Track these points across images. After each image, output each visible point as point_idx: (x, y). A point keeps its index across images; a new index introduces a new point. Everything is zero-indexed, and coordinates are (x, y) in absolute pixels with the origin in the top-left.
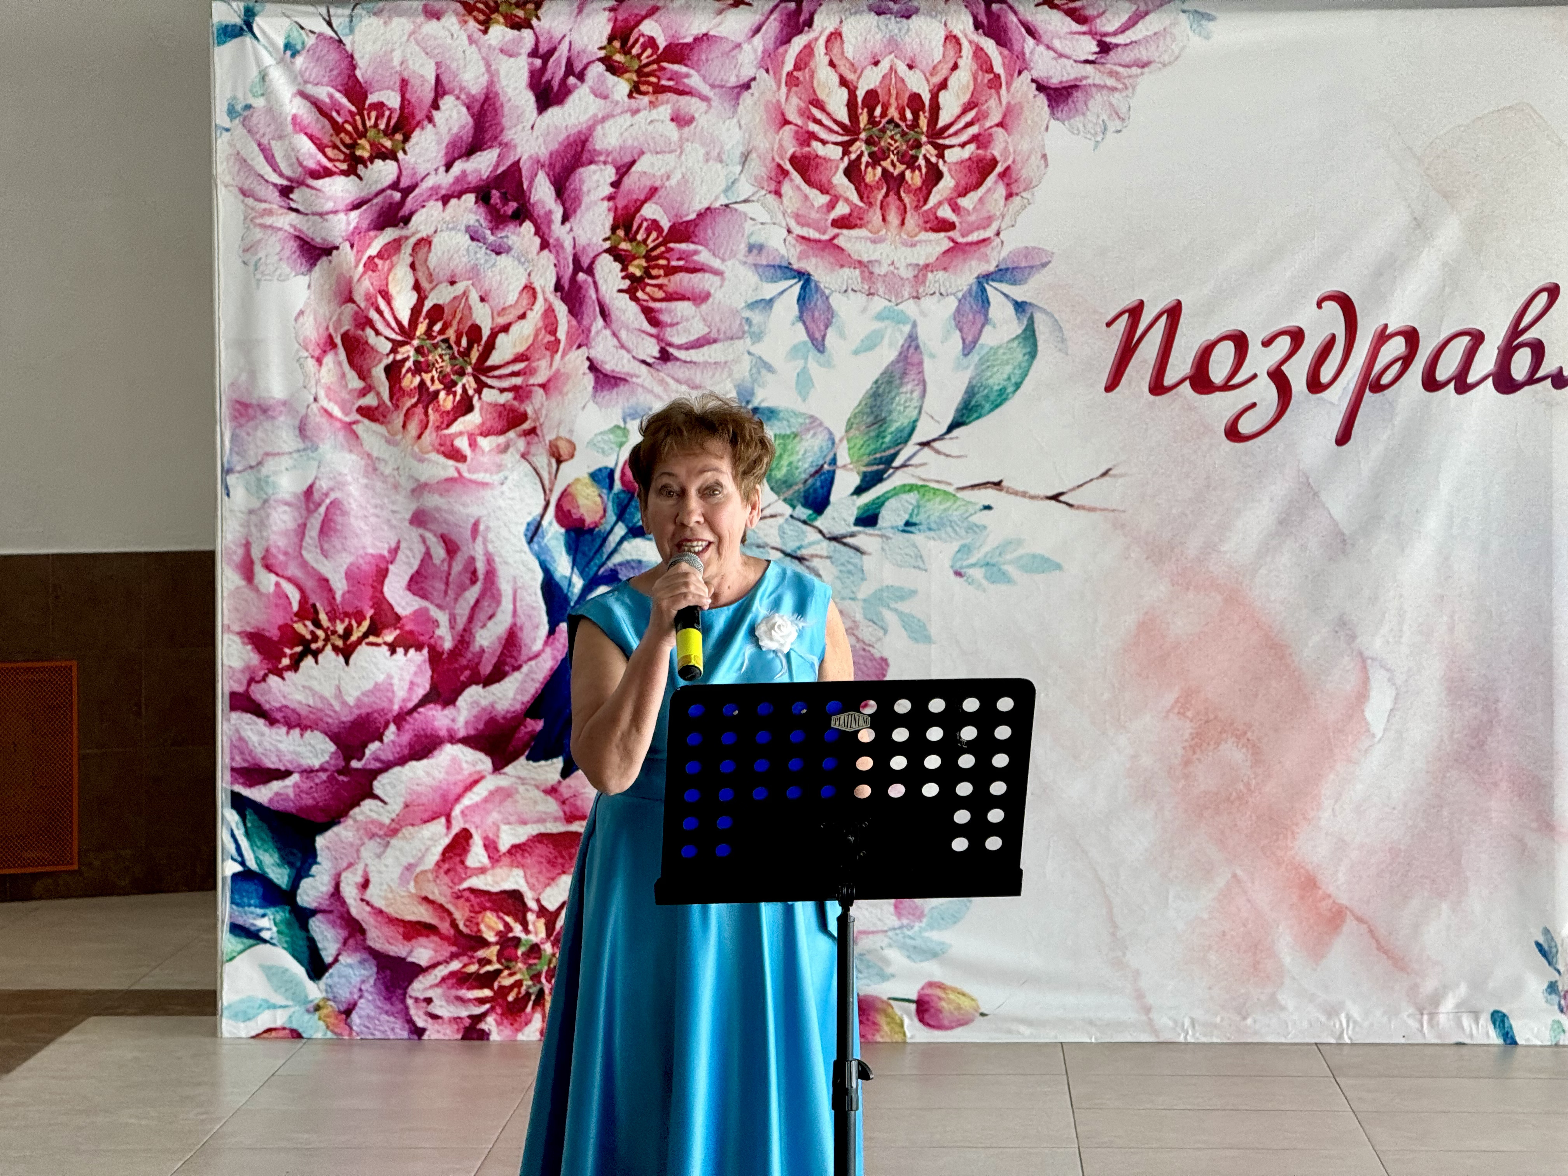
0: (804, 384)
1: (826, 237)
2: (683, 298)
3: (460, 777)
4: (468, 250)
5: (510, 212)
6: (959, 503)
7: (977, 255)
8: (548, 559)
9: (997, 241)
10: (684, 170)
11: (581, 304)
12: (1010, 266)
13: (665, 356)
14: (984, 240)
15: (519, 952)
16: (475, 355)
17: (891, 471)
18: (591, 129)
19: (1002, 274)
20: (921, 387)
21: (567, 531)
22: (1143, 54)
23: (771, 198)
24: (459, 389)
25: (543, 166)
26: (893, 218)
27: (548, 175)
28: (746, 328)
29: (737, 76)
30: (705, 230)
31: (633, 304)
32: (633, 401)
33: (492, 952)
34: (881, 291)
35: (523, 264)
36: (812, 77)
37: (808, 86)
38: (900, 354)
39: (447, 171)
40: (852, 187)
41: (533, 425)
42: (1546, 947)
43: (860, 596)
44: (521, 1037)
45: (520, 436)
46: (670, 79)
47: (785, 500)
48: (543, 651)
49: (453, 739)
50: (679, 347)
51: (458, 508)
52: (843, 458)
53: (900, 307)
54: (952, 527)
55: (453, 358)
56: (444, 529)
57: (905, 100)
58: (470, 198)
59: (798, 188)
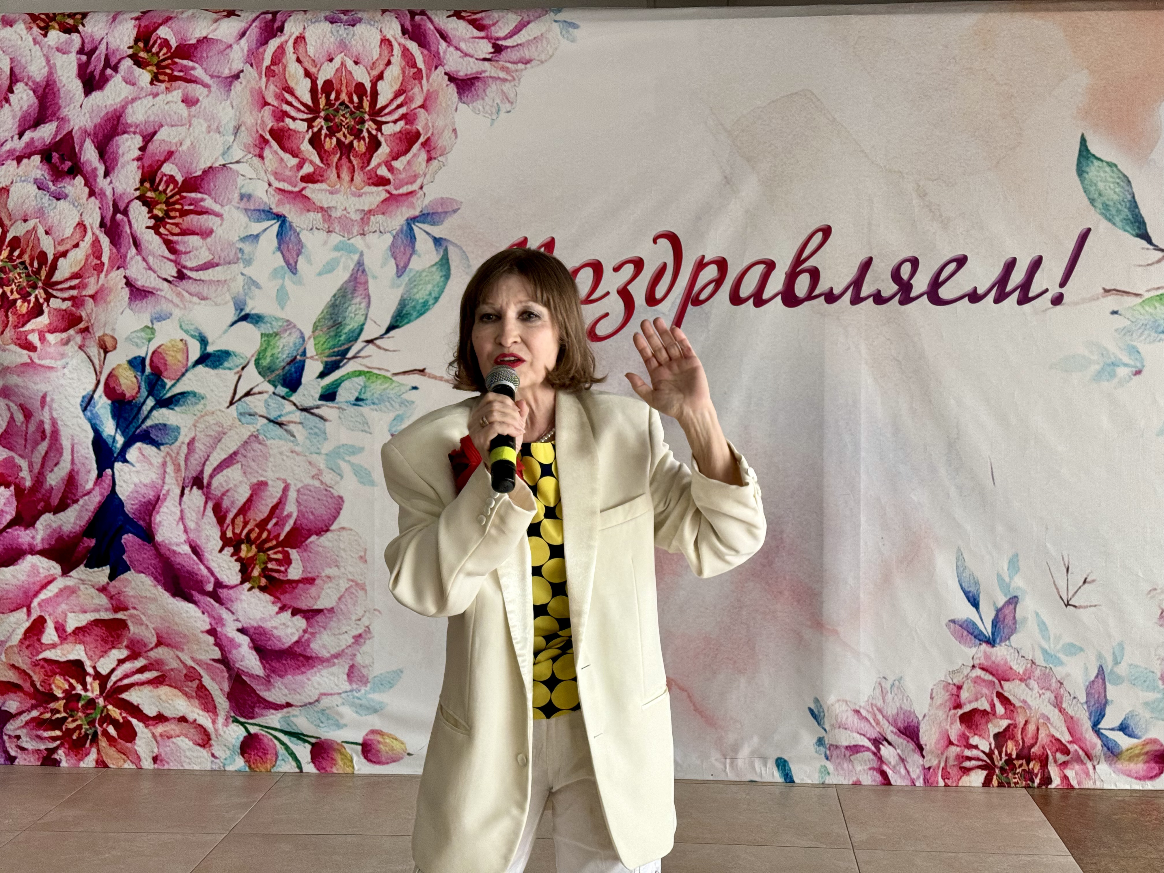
0: (282, 297)
1: (296, 189)
2: (193, 233)
3: (38, 579)
4: (36, 197)
5: (66, 169)
6: (394, 384)
7: (406, 203)
8: (98, 422)
9: (421, 193)
10: (193, 139)
11: (119, 238)
12: (431, 212)
13: (181, 276)
14: (411, 193)
15: (80, 705)
16: (43, 273)
17: (345, 361)
18: (124, 107)
19: (424, 217)
20: (367, 300)
21: (113, 403)
22: (527, 53)
23: (256, 160)
24: (32, 299)
25: (89, 135)
26: (345, 175)
27: (93, 142)
28: (240, 255)
29: (230, 69)
30: (209, 183)
31: (157, 237)
32: (158, 308)
33: (60, 705)
34: (337, 230)
35: (77, 207)
36: (284, 70)
37: (282, 77)
38: (352, 275)
39: (20, 138)
40: (315, 152)
41: (86, 325)
42: (816, 713)
43: (324, 451)
44: (82, 765)
45: (77, 333)
46: (180, 71)
47: (269, 381)
48: (93, 489)
49: (33, 551)
50: (191, 269)
51: (31, 385)
52: (311, 351)
53: (352, 241)
54: (389, 402)
55: (28, 275)
56: (21, 401)
57: (352, 88)
58: (37, 158)
59: (276, 152)
